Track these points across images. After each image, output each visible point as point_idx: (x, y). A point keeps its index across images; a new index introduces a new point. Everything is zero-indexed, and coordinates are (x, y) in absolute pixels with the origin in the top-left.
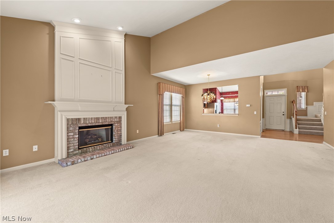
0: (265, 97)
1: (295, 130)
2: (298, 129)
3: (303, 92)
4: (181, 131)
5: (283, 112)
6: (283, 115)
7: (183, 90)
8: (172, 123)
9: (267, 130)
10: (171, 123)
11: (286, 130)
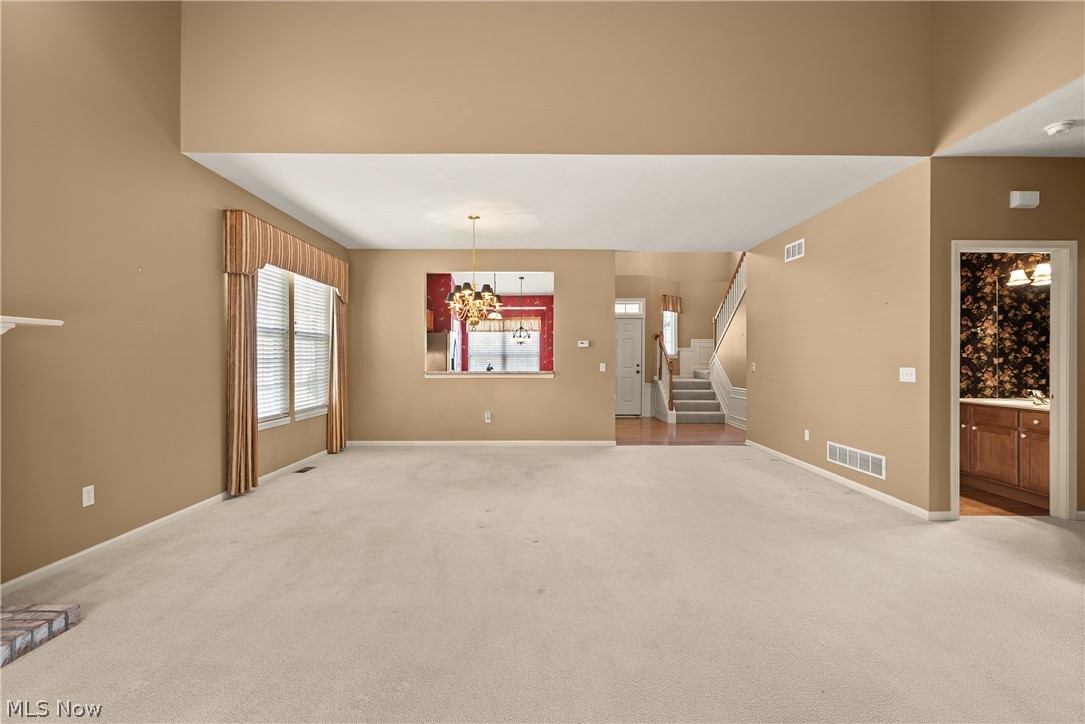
1: (667, 412)
2: (675, 411)
4: (330, 452)
5: (638, 365)
6: (637, 372)
7: (338, 266)
8: (293, 418)
10: (288, 420)
11: (643, 415)
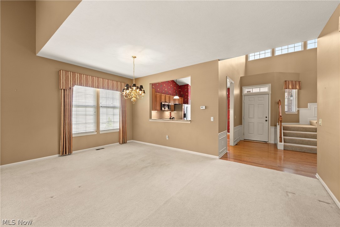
0: (243, 97)
1: (279, 143)
2: (283, 143)
3: (292, 88)
4: (120, 143)
5: (266, 117)
6: (266, 121)
8: (99, 133)
9: (245, 141)
10: (96, 133)
11: (269, 142)
